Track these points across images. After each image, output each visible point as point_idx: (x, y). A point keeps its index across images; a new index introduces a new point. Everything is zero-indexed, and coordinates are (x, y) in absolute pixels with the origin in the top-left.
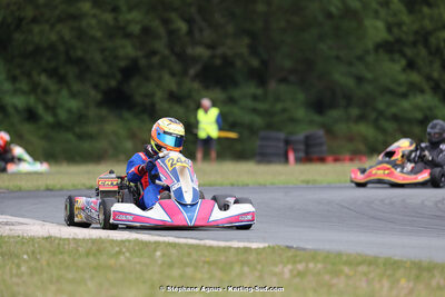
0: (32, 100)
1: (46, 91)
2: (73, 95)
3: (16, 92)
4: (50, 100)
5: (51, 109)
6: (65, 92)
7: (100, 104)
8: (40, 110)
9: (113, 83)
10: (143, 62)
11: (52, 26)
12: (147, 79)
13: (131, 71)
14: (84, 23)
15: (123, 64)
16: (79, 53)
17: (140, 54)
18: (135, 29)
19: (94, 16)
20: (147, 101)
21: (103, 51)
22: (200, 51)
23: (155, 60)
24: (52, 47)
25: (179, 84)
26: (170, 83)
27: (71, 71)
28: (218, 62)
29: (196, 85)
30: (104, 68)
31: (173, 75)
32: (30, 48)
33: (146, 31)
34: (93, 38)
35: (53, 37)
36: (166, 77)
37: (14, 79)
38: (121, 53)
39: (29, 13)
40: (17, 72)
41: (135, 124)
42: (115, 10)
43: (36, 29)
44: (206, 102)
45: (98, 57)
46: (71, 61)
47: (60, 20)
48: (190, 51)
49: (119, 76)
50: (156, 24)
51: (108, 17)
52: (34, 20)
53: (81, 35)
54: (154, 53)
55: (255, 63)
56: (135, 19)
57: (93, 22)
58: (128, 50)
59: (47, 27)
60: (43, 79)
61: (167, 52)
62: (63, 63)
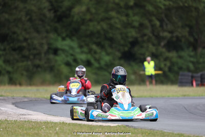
0: (89, 57)
1: (95, 53)
2: (108, 54)
3: (82, 52)
4: (97, 56)
5: (98, 61)
6: (103, 53)
7: (120, 58)
8: (93, 61)
9: (126, 49)
10: (140, 39)
11: (99, 23)
12: (142, 47)
13: (134, 43)
14: (112, 21)
15: (131, 40)
16: (111, 35)
17: (138, 35)
18: (136, 24)
19: (117, 18)
20: (142, 57)
21: (121, 34)
22: (166, 34)
23: (145, 38)
24: (98, 32)
25: (157, 49)
26: (152, 49)
27: (107, 43)
28: (174, 39)
29: (164, 50)
30: (122, 42)
31: (154, 45)
32: (88, 32)
33: (141, 25)
34: (117, 28)
35: (99, 27)
36: (151, 46)
37: (81, 47)
38: (129, 35)
39: (88, 17)
40: (83, 44)
41: (136, 67)
42: (127, 15)
43: (91, 24)
44: (149, 58)
45: (119, 37)
46: (107, 38)
47: (102, 20)
48: (161, 34)
49: (129, 45)
50: (146, 22)
51: (124, 18)
52: (91, 20)
53: (111, 27)
54: (145, 35)
55: (192, 40)
56: (136, 19)
57: (117, 21)
58: (133, 33)
59: (95, 23)
60: (94, 47)
61: (151, 35)
62: (103, 40)
